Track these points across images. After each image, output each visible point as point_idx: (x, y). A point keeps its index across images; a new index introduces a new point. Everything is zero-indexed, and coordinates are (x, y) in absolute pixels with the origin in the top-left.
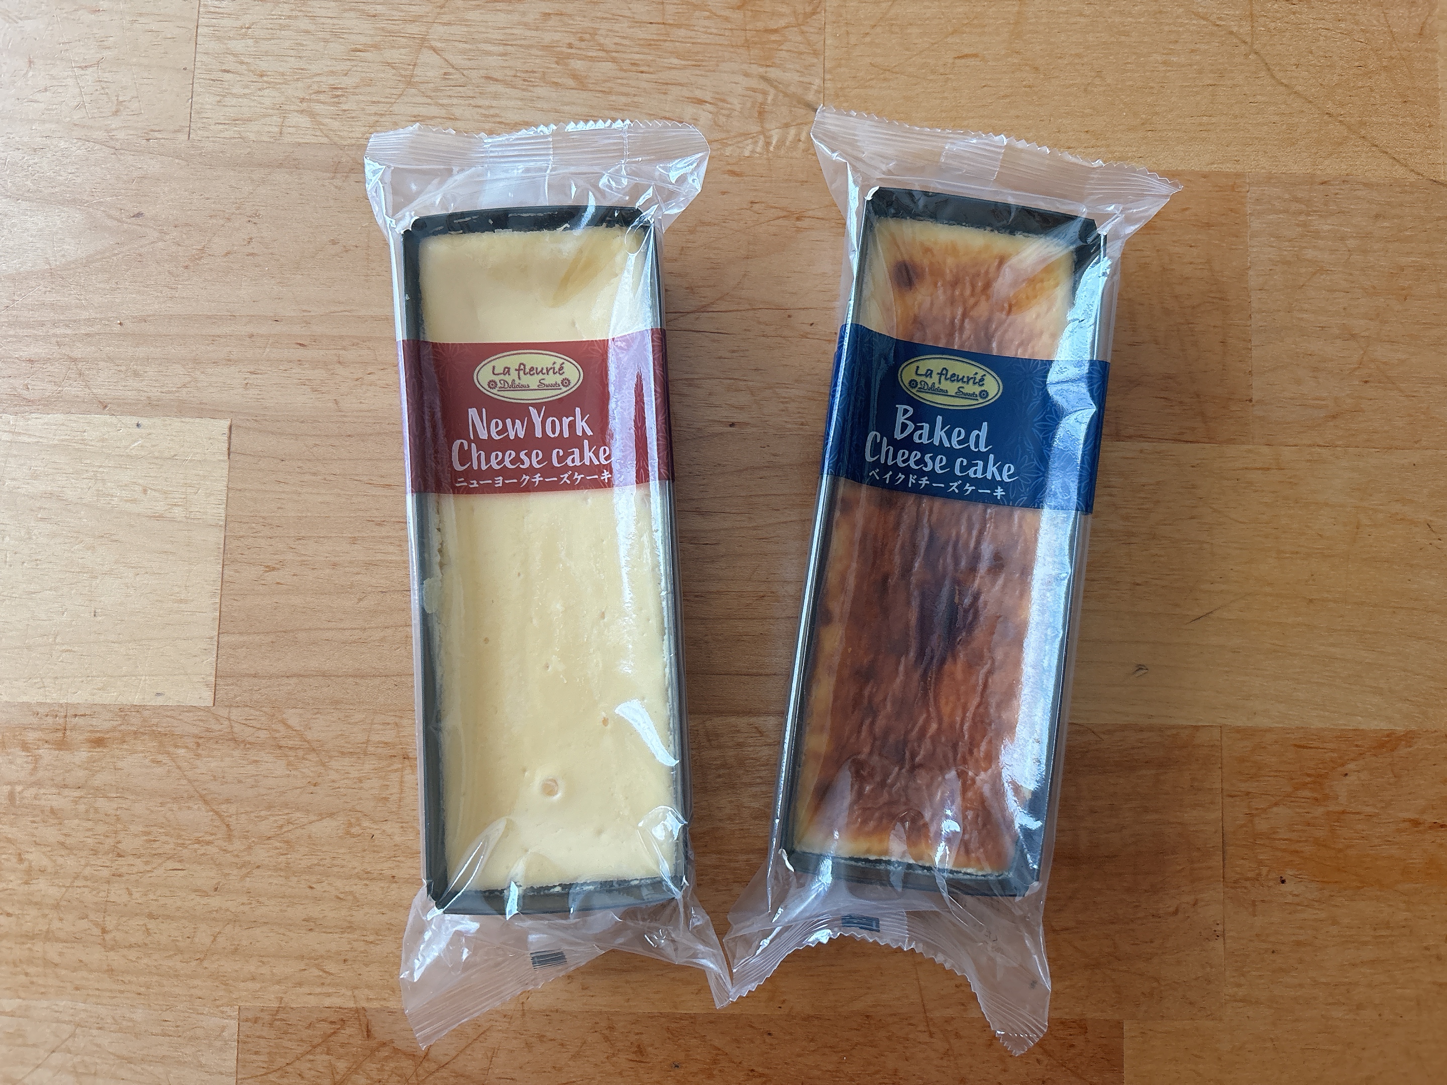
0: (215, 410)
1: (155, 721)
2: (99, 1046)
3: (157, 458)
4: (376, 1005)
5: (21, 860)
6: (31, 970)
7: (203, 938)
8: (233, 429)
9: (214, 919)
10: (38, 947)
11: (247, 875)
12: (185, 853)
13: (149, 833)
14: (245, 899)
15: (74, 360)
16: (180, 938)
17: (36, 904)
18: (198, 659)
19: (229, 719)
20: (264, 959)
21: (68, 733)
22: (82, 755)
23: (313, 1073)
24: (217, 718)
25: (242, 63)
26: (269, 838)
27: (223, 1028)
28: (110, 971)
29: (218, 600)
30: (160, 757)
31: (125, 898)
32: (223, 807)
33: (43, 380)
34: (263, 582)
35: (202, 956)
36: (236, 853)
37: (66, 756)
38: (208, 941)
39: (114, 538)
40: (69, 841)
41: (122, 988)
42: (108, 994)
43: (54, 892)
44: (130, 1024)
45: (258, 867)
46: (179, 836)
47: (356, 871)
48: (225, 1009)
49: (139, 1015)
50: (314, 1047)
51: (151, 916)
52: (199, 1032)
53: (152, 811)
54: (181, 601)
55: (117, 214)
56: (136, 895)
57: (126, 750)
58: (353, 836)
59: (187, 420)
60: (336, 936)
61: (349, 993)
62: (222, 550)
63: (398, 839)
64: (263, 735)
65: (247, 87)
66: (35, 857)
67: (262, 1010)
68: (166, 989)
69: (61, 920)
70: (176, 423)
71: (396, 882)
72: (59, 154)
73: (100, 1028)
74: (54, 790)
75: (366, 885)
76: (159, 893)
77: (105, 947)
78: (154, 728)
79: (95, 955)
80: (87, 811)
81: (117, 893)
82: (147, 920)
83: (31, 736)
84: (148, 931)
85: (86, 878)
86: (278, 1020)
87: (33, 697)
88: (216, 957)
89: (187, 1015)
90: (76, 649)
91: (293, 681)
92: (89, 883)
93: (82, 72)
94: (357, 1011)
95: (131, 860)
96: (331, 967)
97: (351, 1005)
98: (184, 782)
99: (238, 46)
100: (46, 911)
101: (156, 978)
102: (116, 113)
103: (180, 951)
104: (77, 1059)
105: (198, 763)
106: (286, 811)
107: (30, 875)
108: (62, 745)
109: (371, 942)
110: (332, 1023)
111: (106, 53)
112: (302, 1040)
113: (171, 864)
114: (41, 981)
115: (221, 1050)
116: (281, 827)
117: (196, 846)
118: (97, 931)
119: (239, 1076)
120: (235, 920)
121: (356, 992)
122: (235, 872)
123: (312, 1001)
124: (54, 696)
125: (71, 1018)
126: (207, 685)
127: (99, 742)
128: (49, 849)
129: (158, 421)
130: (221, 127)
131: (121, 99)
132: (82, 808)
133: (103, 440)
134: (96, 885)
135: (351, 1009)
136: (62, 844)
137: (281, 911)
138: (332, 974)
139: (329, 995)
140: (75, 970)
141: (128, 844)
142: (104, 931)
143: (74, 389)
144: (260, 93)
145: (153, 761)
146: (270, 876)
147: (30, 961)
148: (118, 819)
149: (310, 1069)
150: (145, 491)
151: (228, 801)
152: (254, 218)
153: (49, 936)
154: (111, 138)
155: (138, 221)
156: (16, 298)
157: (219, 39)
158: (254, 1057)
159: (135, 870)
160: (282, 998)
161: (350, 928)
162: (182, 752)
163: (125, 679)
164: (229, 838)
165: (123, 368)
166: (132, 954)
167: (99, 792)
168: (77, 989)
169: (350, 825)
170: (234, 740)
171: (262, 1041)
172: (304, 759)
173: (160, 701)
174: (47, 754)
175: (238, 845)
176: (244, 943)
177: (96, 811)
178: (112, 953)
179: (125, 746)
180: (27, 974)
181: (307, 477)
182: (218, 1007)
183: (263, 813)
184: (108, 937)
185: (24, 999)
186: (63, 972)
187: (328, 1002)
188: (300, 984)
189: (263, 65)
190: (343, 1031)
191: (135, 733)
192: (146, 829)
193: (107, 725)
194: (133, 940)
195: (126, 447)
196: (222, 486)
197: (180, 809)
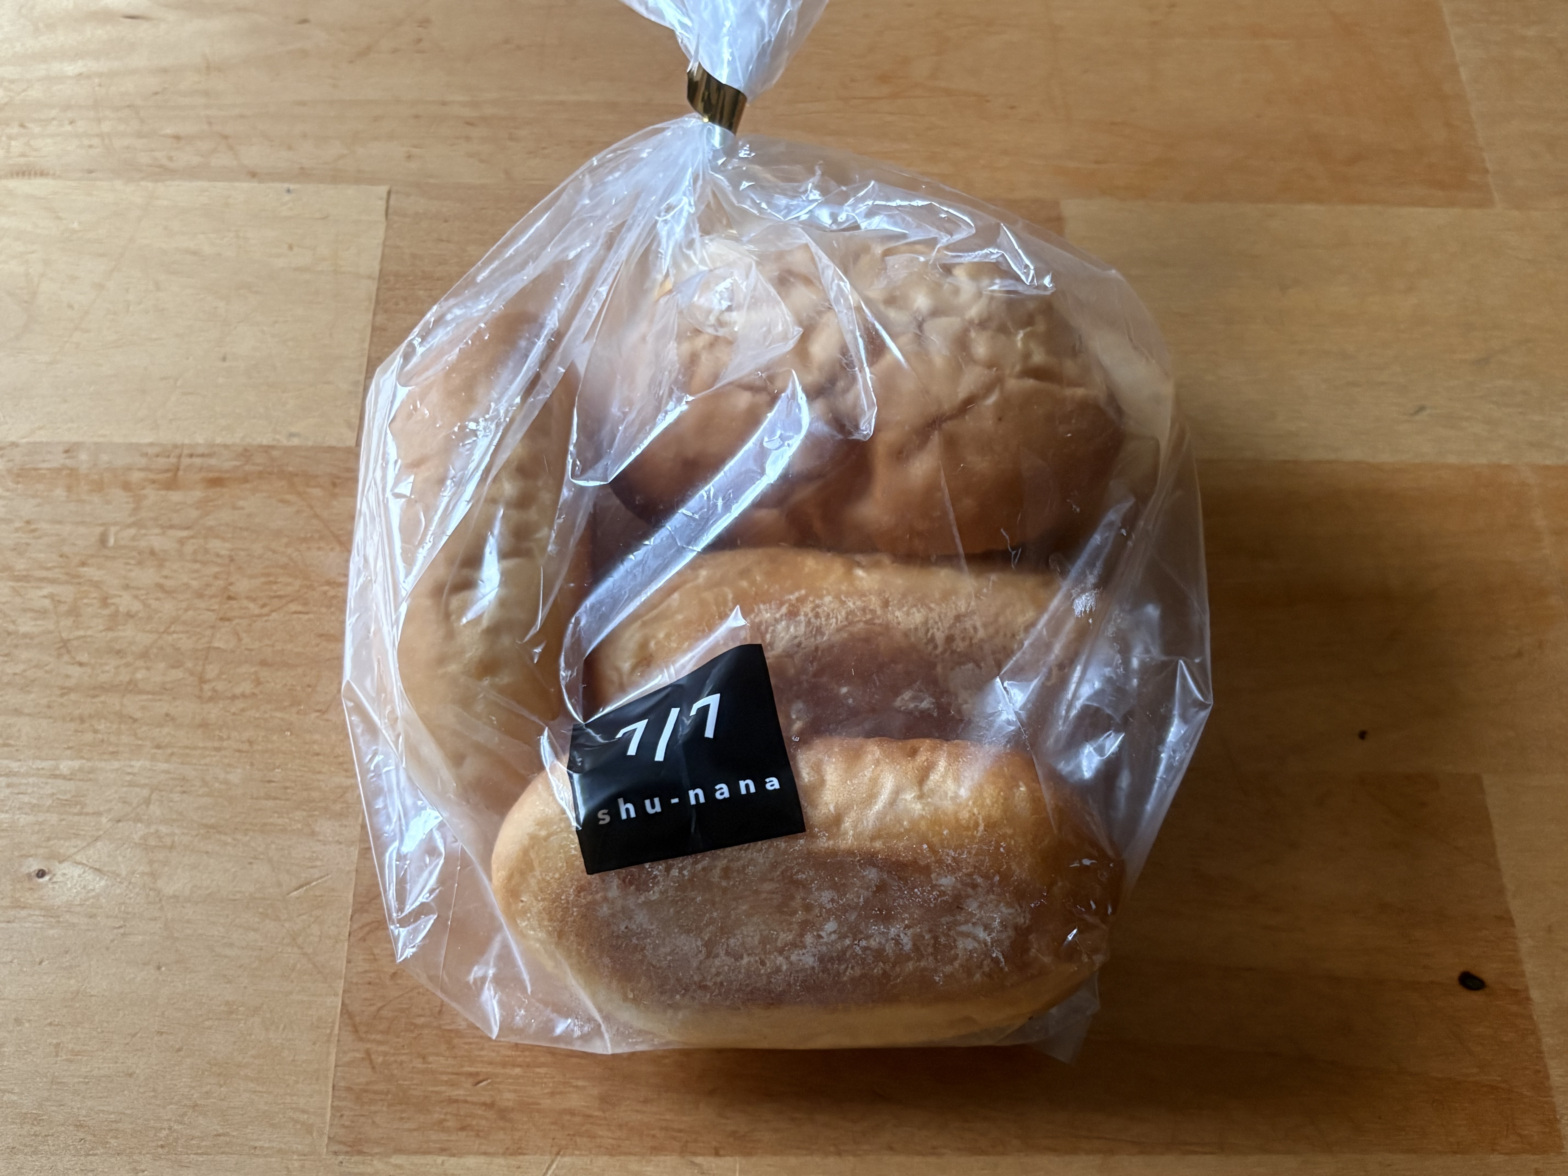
0: (376, 178)
1: (285, 461)
2: (179, 813)
3: (307, 219)
5: (105, 605)
6: (102, 726)
7: (327, 686)
8: (392, 193)
10: (115, 700)
12: (312, 595)
15: (225, 137)
16: (298, 687)
17: (118, 652)
18: (340, 401)
21: (181, 473)
22: (195, 495)
27: (346, 789)
28: (204, 725)
29: (366, 346)
30: (288, 497)
31: (232, 644)
33: (188, 154)
35: (325, 707)
37: (175, 496)
38: (333, 690)
40: (169, 583)
41: (216, 744)
42: (198, 752)
43: (144, 639)
46: (306, 578)
51: (264, 663)
52: (315, 794)
53: (274, 552)
55: (282, 20)
56: (246, 639)
57: (249, 490)
62: (374, 301)
68: (276, 745)
69: (149, 669)
70: (330, 189)
73: (184, 793)
74: (158, 531)
76: (274, 639)
77: (200, 697)
78: (284, 468)
79: (187, 708)
80: (195, 552)
81: (223, 639)
82: (258, 668)
83: (136, 477)
84: (258, 680)
85: (184, 623)
87: (146, 437)
92: (188, 628)
95: (243, 603)
98: (316, 522)
100: (130, 660)
103: (297, 702)
104: (152, 829)
105: (334, 502)
107: (114, 621)
108: (173, 485)
113: (293, 607)
114: (113, 739)
115: (341, 814)
117: (326, 588)
118: (192, 681)
124: (167, 436)
125: (147, 781)
126: (350, 426)
128: (144, 592)
129: (310, 187)
132: (189, 548)
134: (198, 630)
136: (160, 587)
140: (160, 725)
141: (242, 585)
142: (202, 680)
145: (282, 501)
147: (101, 717)
148: (232, 559)
153: (132, 688)
155: (305, 25)
159: (248, 613)
162: (315, 491)
165: (278, 143)
167: (211, 533)
168: (159, 747)
173: (294, 442)
174: (152, 495)
177: (206, 551)
178: (210, 706)
179: (247, 486)
180: (96, 731)
182: (340, 764)
184: (206, 687)
185: (88, 760)
186: (144, 728)
191: (261, 473)
192: (265, 570)
193: (228, 465)
195: (274, 210)
196: (377, 243)
197: (309, 549)
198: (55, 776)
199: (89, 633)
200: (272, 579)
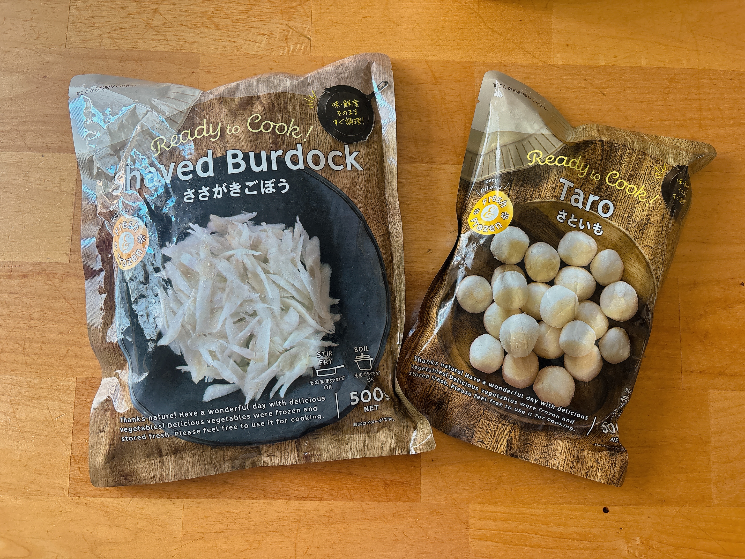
0: (72, 150)
1: (46, 268)
2: (20, 393)
3: (49, 168)
7: (63, 351)
9: (67, 344)
11: (80, 327)
12: (57, 318)
14: (79, 337)
15: (19, 132)
16: (54, 351)
18: (64, 245)
19: (74, 268)
20: (86, 360)
21: (12, 273)
22: (18, 281)
24: (70, 268)
25: (86, 19)
27: (70, 386)
28: (26, 364)
29: (72, 223)
30: (48, 282)
31: (33, 335)
32: (71, 301)
33: (7, 139)
35: (62, 358)
36: (76, 319)
37: (12, 282)
38: (65, 352)
39: (32, 199)
40: (12, 314)
41: (30, 370)
42: (25, 373)
43: (6, 334)
44: (33, 384)
46: (55, 312)
48: (71, 378)
49: (37, 381)
51: (43, 343)
52: (60, 387)
53: (44, 303)
54: (57, 223)
55: (37, 76)
56: (37, 334)
59: (62, 154)
62: (73, 204)
65: (88, 28)
67: (85, 379)
68: (48, 371)
69: (7, 344)
70: (57, 155)
72: (16, 53)
73: (21, 386)
74: (7, 295)
76: (46, 334)
77: (24, 354)
78: (46, 271)
79: (20, 358)
80: (19, 303)
81: (30, 334)
82: (41, 344)
84: (41, 349)
85: (18, 328)
86: (91, 383)
88: (68, 358)
89: (56, 380)
90: (17, 241)
92: (19, 330)
93: (25, 23)
95: (36, 321)
98: (57, 291)
99: (84, 13)
101: (44, 366)
102: (38, 38)
103: (54, 356)
104: (13, 398)
105: (63, 284)
108: (10, 277)
111: (35, 16)
113: (51, 323)
115: (69, 394)
117: (61, 316)
118: (21, 348)
119: (75, 404)
120: (75, 344)
122: (76, 326)
124: (7, 259)
125: (10, 382)
126: (67, 255)
127: (24, 276)
129: (50, 154)
130: (78, 43)
131: (40, 33)
132: (17, 301)
133: (29, 162)
134: (22, 331)
136: (9, 315)
140: (12, 363)
141: (35, 315)
142: (24, 348)
143: (18, 142)
144: (93, 31)
145: (45, 283)
148: (31, 305)
150: (44, 181)
151: (73, 299)
154: (36, 48)
155: (45, 79)
157: (77, 10)
158: (82, 397)
159: (37, 325)
160: (92, 375)
162: (56, 280)
163: (35, 252)
164: (73, 313)
165: (38, 135)
166: (35, 357)
167: (24, 295)
168: (13, 371)
170: (76, 276)
171: (85, 391)
173: (49, 261)
174: (4, 281)
175: (76, 316)
176: (79, 353)
177: (23, 302)
178: (27, 357)
179: (34, 278)
182: (68, 377)
184: (25, 351)
186: (8, 364)
189: (95, 21)
191: (39, 273)
192: (42, 309)
193: (28, 270)
194: (35, 352)
195: (38, 164)
196: (74, 179)
197: (55, 302)
200: (44, 312)
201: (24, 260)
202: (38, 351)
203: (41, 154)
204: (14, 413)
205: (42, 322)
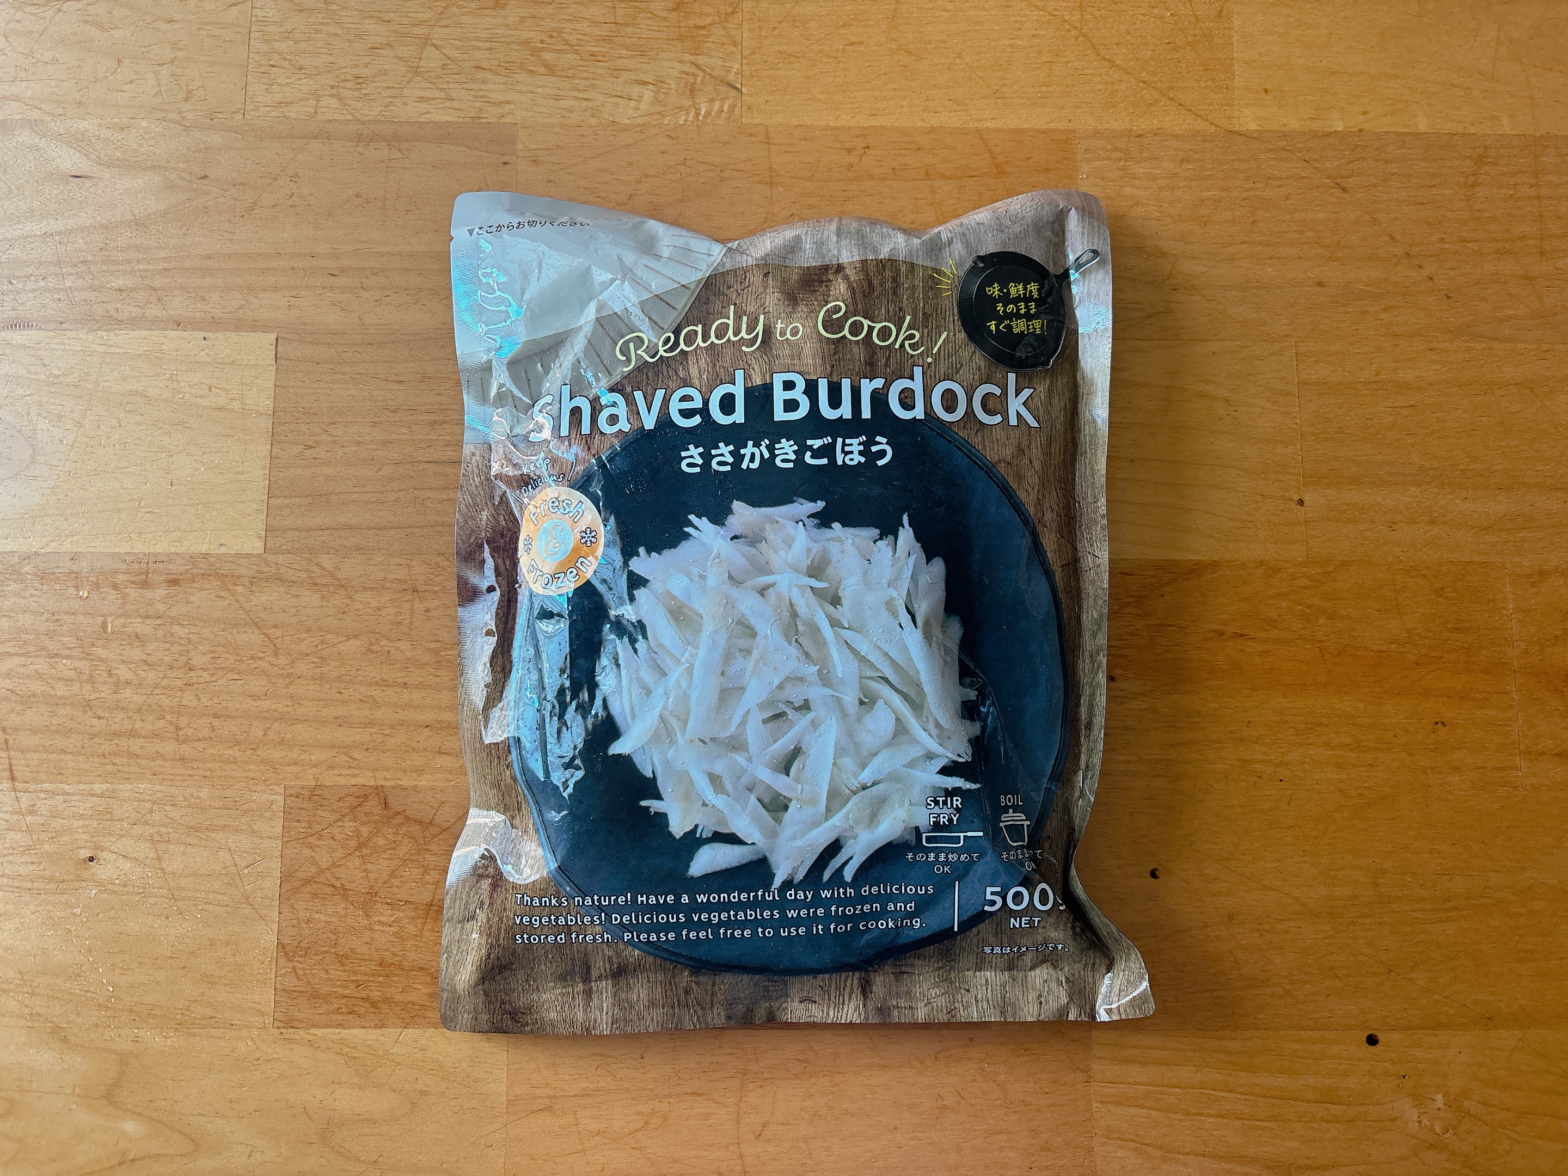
0: (264, 326)
1: (218, 565)
2: (171, 819)
3: (219, 363)
4: (392, 783)
5: (110, 675)
6: (118, 760)
7: (257, 732)
8: (279, 340)
9: (265, 718)
10: (124, 742)
11: (291, 683)
12: (243, 667)
13: (214, 652)
14: (289, 702)
15: (155, 289)
16: (238, 733)
17: (122, 709)
18: (251, 518)
19: (276, 564)
20: (304, 748)
21: (150, 575)
22: (161, 592)
23: (342, 836)
24: (267, 563)
25: (285, 59)
26: (307, 655)
27: (272, 803)
28: (182, 759)
29: (268, 472)
30: (222, 594)
31: (195, 702)
32: (271, 631)
33: (130, 305)
34: (303, 457)
35: (255, 747)
36: (281, 666)
37: (149, 594)
38: (260, 734)
39: (187, 425)
40: (150, 659)
41: (191, 772)
42: (180, 778)
43: (139, 699)
44: (197, 801)
45: (299, 677)
46: (238, 654)
47: (376, 679)
48: (274, 787)
49: (204, 794)
50: (343, 816)
51: (216, 716)
52: (253, 806)
53: (216, 635)
54: (238, 473)
55: (187, 176)
56: (204, 700)
57: (196, 588)
58: (373, 652)
59: (243, 334)
60: (360, 730)
61: (370, 774)
62: (270, 434)
63: (408, 654)
64: (303, 575)
65: (289, 78)
66: (123, 673)
67: (303, 788)
68: (227, 773)
69: (143, 720)
70: (234, 337)
71: (407, 688)
72: (142, 131)
73: (173, 805)
74: (139, 620)
75: (384, 690)
76: (221, 698)
77: (178, 740)
78: (218, 571)
79: (170, 747)
80: (165, 636)
81: (188, 699)
82: (212, 719)
83: (121, 578)
84: (213, 729)
85: (163, 688)
86: (315, 795)
87: (124, 548)
88: (267, 747)
89: (243, 792)
90: (157, 511)
91: (327, 532)
92: (165, 691)
93: (159, 69)
94: (376, 788)
95: (201, 673)
96: (357, 755)
97: (373, 783)
98: (241, 612)
99: (283, 46)
100: (130, 714)
101: (219, 764)
102: (186, 99)
103: (238, 743)
104: (155, 829)
105: (252, 597)
106: (321, 634)
107: (118, 686)
108: (145, 585)
109: (388, 735)
110: (357, 797)
111: (179, 54)
112: (334, 811)
113: (231, 676)
114: (125, 769)
115: (270, 819)
116: (317, 646)
117: (251, 661)
118: (171, 728)
119: (285, 840)
120: (281, 718)
121: (376, 773)
122: (281, 681)
123: (343, 781)
124: (139, 548)
125: (149, 798)
126: (259, 537)
127: (174, 582)
128: (134, 665)
129: (220, 335)
130: (269, 108)
131: (190, 87)
132: (161, 633)
133: (177, 350)
134: (172, 692)
135: (372, 787)
136: (145, 661)
137: (317, 711)
138: (356, 760)
139: (355, 776)
140: (154, 759)
141: (198, 660)
142: (178, 728)
143: (154, 311)
144: (300, 82)
145: (218, 596)
146: (308, 684)
147: (116, 754)
148: (190, 641)
149: (340, 833)
150: (210, 389)
151: (275, 626)
152: (295, 178)
153: (133, 734)
154: (183, 118)
155: (205, 181)
156: (108, 242)
157: (266, 41)
158: (297, 824)
159: (202, 680)
160: (318, 778)
161: (371, 724)
162: (240, 589)
163: (195, 533)
164: (276, 655)
165: (193, 295)
166: (200, 746)
167: (174, 620)
168: (154, 775)
169: (371, 644)
170: (280, 579)
171: (303, 812)
172: (334, 593)
173: (223, 550)
174: (133, 593)
175: (283, 661)
176: (289, 736)
177: (172, 635)
178: (184, 746)
179: (195, 585)
180: (114, 764)
181: (338, 377)
182: (268, 785)
183: (303, 635)
184: (180, 733)
185: (112, 784)
186: (144, 762)
187: (354, 781)
188: (332, 768)
189: (302, 62)
190: (366, 804)
191: (203, 575)
192: (212, 649)
193: (182, 569)
194: (201, 735)
195: (195, 356)
196: (270, 384)
197: (238, 632)
198: (93, 795)
199: (102, 695)
200: (216, 655)
201: (173, 550)
202: (206, 733)
203: (203, 334)
204: (159, 859)
205: (212, 675)
